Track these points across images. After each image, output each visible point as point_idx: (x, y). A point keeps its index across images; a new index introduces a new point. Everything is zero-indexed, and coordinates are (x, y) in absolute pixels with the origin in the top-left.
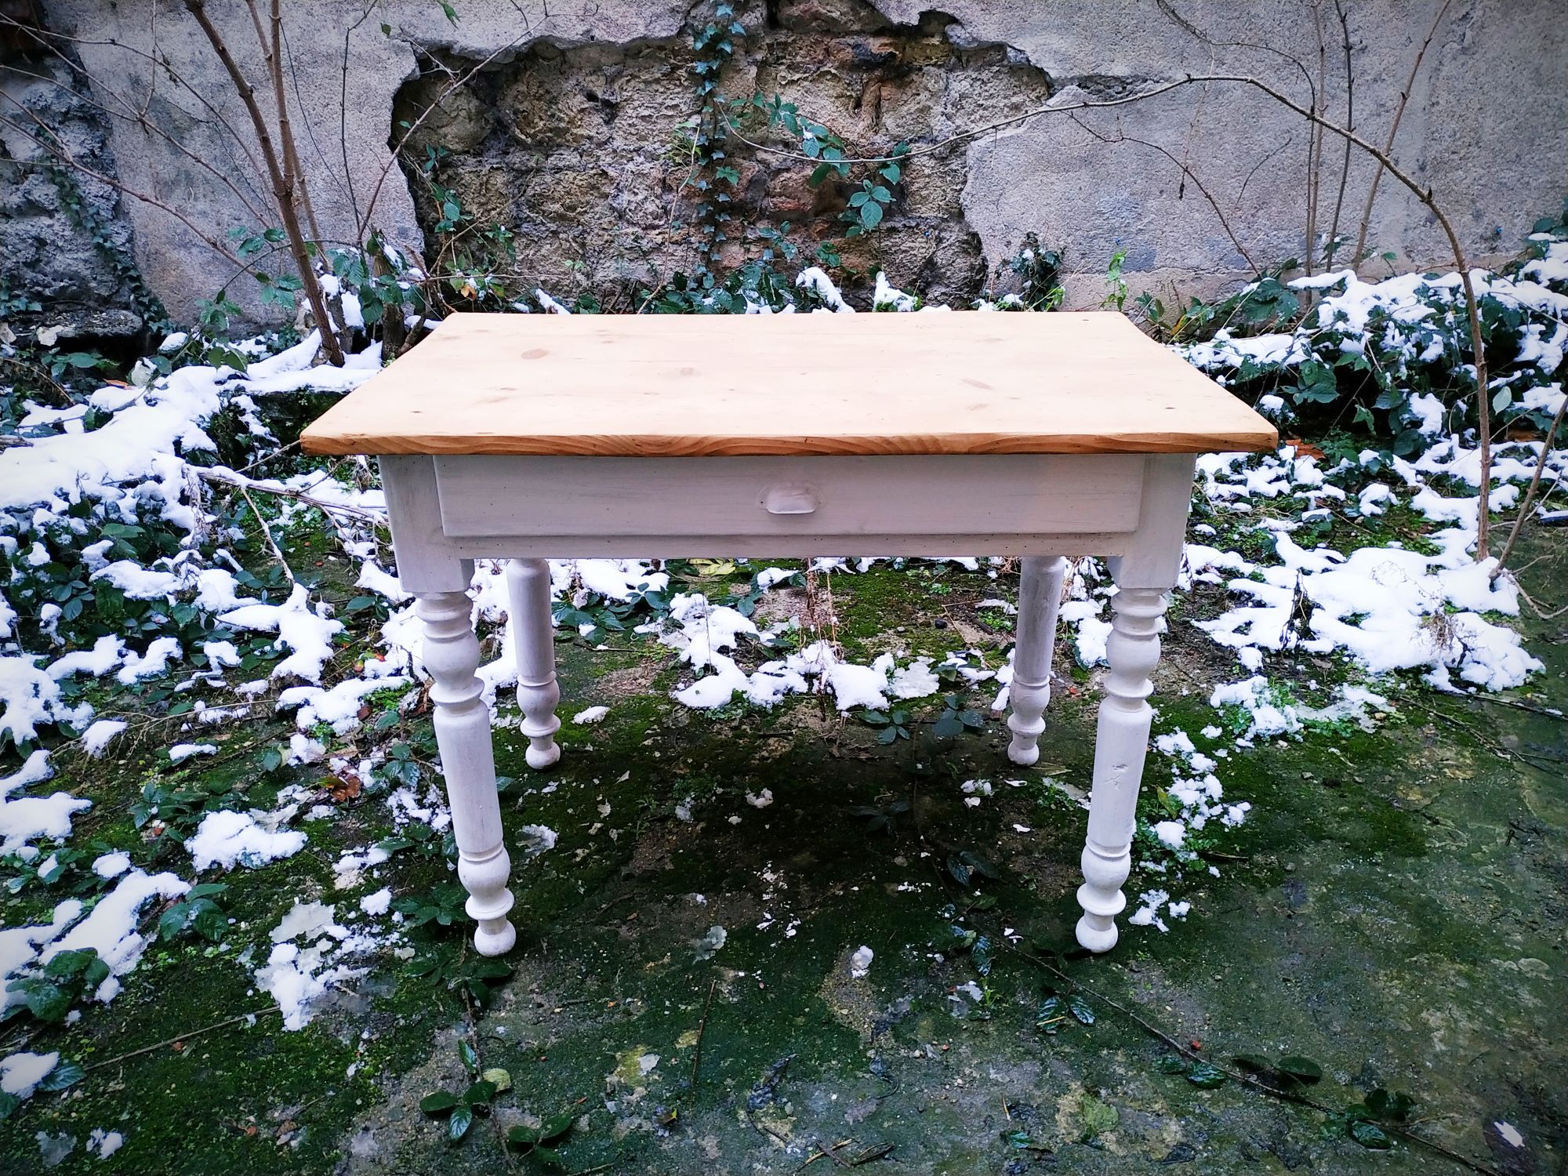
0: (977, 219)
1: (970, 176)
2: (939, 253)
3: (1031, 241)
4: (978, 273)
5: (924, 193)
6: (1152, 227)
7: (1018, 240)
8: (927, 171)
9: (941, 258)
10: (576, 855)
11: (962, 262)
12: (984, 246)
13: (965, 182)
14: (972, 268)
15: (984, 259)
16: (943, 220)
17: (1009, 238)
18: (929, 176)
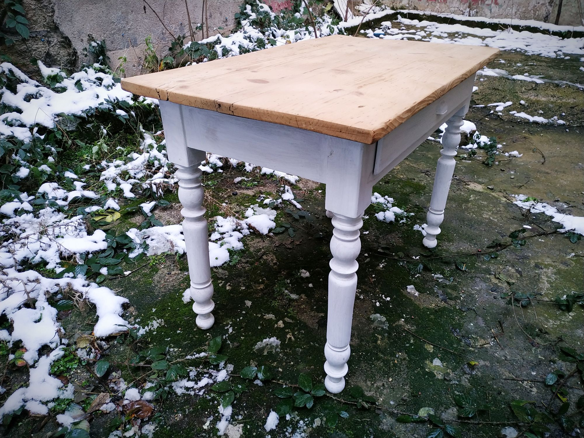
0: (65, 29)
1: (56, 8)
2: (51, 49)
3: (91, 39)
4: (73, 57)
5: (34, 18)
6: (133, 27)
7: (86, 39)
8: (33, 7)
9: (53, 52)
10: (290, 338)
11: (63, 52)
12: (72, 43)
13: (53, 11)
14: (69, 55)
15: (74, 49)
16: (48, 32)
17: (81, 38)
18: (34, 9)
